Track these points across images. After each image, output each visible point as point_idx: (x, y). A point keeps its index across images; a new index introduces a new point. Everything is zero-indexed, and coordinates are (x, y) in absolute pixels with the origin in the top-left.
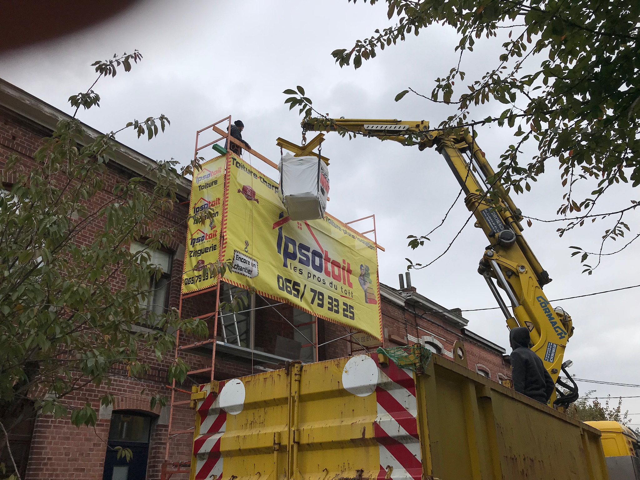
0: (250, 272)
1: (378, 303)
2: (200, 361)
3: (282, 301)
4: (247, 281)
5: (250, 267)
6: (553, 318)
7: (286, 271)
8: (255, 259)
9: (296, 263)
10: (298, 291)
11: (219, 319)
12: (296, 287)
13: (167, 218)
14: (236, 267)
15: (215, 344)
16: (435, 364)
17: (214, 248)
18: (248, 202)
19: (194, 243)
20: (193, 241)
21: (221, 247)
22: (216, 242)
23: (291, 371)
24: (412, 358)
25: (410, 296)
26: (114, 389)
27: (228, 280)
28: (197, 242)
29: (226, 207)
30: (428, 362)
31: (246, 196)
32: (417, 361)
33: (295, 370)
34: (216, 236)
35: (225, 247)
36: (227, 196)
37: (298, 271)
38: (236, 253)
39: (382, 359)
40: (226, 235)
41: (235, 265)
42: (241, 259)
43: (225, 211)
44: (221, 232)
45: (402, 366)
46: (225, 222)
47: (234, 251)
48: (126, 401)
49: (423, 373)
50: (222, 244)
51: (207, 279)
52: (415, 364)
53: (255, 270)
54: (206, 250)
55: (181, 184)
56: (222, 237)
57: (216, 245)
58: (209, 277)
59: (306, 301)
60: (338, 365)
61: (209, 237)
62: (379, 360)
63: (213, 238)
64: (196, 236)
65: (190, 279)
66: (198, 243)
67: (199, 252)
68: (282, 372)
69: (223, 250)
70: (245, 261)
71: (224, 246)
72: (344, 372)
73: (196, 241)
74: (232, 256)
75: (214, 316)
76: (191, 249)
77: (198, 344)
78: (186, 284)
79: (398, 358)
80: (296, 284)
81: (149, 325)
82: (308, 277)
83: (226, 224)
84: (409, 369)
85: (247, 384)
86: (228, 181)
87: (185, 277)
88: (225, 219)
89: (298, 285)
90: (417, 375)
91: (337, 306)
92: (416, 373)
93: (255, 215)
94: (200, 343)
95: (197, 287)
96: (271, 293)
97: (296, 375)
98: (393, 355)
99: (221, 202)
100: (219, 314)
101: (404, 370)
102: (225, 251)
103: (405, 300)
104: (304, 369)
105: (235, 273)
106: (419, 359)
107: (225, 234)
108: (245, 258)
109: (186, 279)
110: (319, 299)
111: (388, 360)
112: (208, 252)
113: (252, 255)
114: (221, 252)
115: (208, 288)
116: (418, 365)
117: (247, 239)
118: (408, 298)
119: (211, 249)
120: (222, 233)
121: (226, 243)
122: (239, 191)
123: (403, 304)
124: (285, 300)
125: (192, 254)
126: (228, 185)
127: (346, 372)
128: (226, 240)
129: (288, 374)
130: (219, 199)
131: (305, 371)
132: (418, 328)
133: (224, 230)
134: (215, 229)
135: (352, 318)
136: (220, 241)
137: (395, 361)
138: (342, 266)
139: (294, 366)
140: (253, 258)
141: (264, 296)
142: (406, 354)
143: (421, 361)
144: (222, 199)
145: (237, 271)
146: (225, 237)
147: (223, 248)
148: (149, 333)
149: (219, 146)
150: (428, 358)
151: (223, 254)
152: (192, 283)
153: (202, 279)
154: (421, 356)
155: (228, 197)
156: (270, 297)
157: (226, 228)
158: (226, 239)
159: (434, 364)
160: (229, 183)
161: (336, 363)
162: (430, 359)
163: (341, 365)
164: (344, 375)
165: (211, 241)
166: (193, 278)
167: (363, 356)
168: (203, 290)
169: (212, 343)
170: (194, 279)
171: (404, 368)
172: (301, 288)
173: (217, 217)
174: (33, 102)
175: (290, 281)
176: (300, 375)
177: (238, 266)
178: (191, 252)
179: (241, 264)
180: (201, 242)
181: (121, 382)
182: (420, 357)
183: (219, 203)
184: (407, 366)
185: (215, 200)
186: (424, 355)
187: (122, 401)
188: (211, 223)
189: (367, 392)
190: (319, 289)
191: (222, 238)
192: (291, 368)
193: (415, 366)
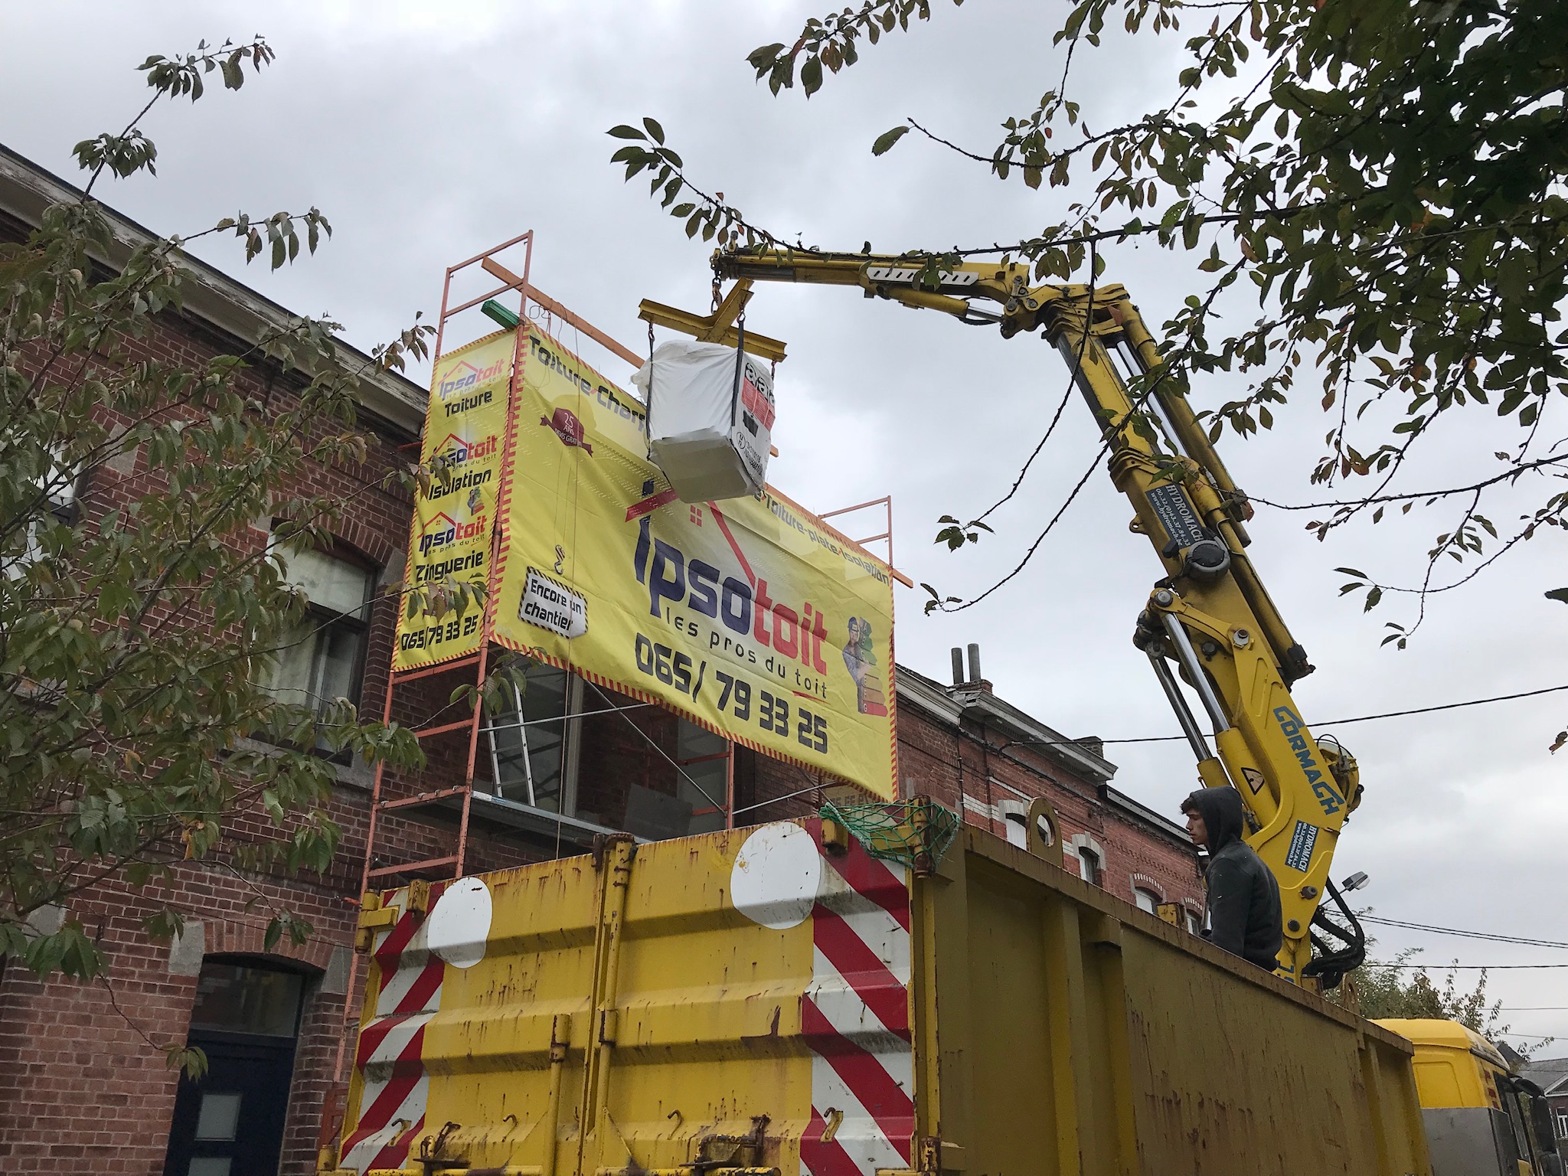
0: (565, 623)
1: (890, 713)
2: (433, 841)
3: (645, 700)
4: (557, 644)
5: (566, 611)
6: (1313, 763)
7: (658, 626)
8: (581, 591)
9: (681, 607)
10: (687, 676)
11: (483, 738)
12: (682, 666)
13: (363, 482)
14: (530, 609)
15: (467, 800)
16: (969, 854)
17: (477, 559)
18: (565, 449)
19: (428, 546)
20: (427, 542)
21: (495, 559)
22: (481, 544)
23: (608, 861)
24: (905, 832)
25: (974, 701)
26: (212, 902)
27: (508, 641)
28: (435, 545)
29: (510, 459)
30: (947, 846)
31: (563, 434)
32: (917, 841)
33: (617, 859)
34: (483, 529)
35: (505, 559)
36: (514, 431)
37: (685, 629)
38: (532, 576)
39: (830, 833)
40: (508, 529)
41: (529, 605)
42: (544, 591)
43: (508, 469)
44: (496, 522)
45: (878, 852)
46: (506, 497)
47: (525, 571)
48: (241, 933)
49: (930, 873)
50: (496, 552)
51: (456, 637)
52: (912, 848)
53: (578, 619)
54: (456, 565)
55: (402, 398)
56: (497, 533)
57: (481, 554)
58: (462, 630)
59: (707, 702)
60: (723, 848)
61: (466, 531)
62: (824, 836)
63: (475, 536)
64: (432, 530)
65: (415, 634)
66: (438, 548)
67: (440, 569)
68: (585, 862)
69: (499, 566)
70: (554, 598)
71: (501, 556)
72: (736, 866)
73: (433, 541)
74: (520, 581)
75: (471, 727)
76: (421, 560)
77: (426, 796)
78: (404, 648)
79: (872, 833)
80: (680, 659)
81: (272, 737)
82: (712, 643)
83: (509, 501)
84: (897, 861)
85: (497, 890)
86: (518, 395)
87: (402, 629)
88: (507, 488)
89: (688, 662)
90: (915, 876)
91: (784, 717)
92: (913, 871)
93: (583, 482)
94: (432, 796)
95: (432, 655)
96: (618, 678)
97: (617, 869)
98: (859, 823)
99: (499, 446)
100: (483, 724)
101: (886, 863)
102: (502, 569)
103: (961, 711)
104: (638, 856)
105: (528, 625)
106: (923, 834)
107: (504, 526)
108: (553, 587)
109: (404, 635)
110: (738, 698)
111: (846, 838)
112: (461, 568)
113: (571, 581)
114: (493, 572)
115: (458, 659)
116: (918, 850)
117: (560, 542)
118: (969, 705)
119: (470, 561)
120: (498, 525)
121: (507, 548)
122: (544, 421)
123: (956, 720)
124: (654, 698)
125: (423, 575)
126: (517, 404)
127: (741, 865)
128: (508, 542)
129: (599, 867)
130: (494, 439)
131: (640, 860)
132: (991, 779)
133: (504, 516)
134: (481, 514)
135: (822, 748)
136: (493, 543)
137: (861, 838)
138: (800, 620)
139: (615, 848)
140: (576, 588)
141: (601, 684)
142: (891, 822)
143: (927, 841)
144: (500, 438)
145: (534, 619)
146: (505, 535)
147: (498, 561)
148: (266, 755)
149: (498, 305)
150: (948, 834)
151: (498, 576)
152: (419, 646)
153: (445, 635)
154: (928, 828)
155: (515, 435)
156: (616, 689)
157: (507, 511)
158: (508, 538)
159: (966, 851)
160: (519, 399)
161: (720, 841)
162: (952, 838)
163: (730, 847)
164: (736, 871)
165: (471, 542)
166: (422, 632)
167: (784, 826)
168: (445, 663)
169: (462, 796)
170: (423, 636)
171: (883, 858)
172: (694, 670)
173: (486, 483)
174: (23, 172)
175: (666, 652)
176: (629, 872)
177: (536, 607)
178: (421, 568)
179: (544, 604)
180: (445, 545)
181: (230, 884)
182: (926, 830)
183: (494, 450)
184: (893, 853)
185: (485, 441)
186: (936, 827)
187: (230, 931)
188: (472, 499)
189: (791, 918)
190: (739, 671)
191: (497, 537)
192: (608, 853)
193: (912, 853)
